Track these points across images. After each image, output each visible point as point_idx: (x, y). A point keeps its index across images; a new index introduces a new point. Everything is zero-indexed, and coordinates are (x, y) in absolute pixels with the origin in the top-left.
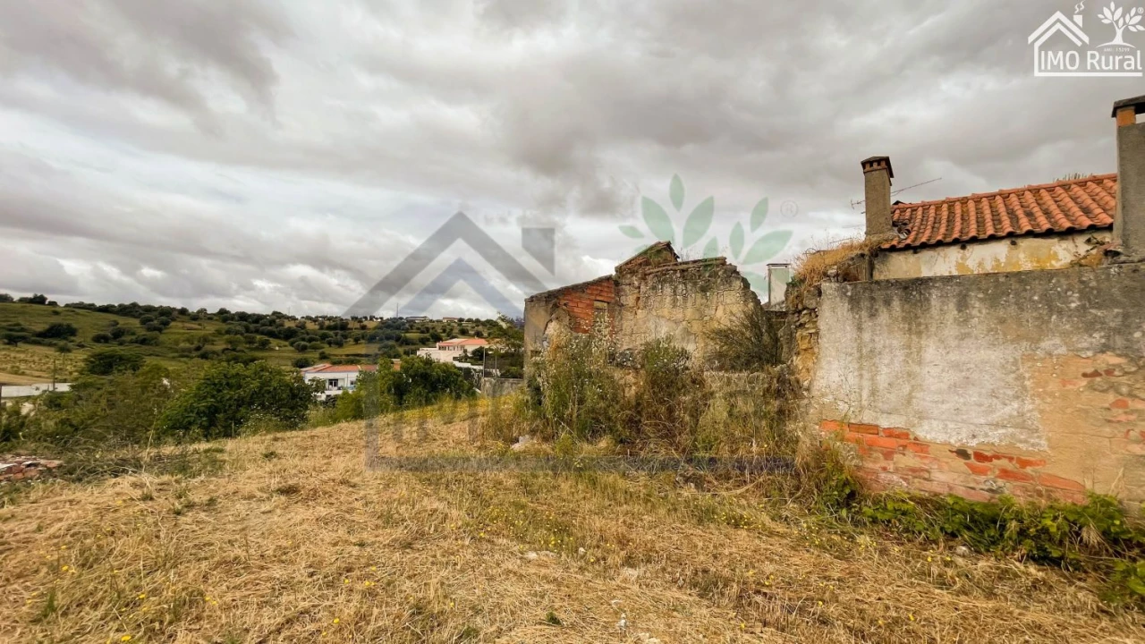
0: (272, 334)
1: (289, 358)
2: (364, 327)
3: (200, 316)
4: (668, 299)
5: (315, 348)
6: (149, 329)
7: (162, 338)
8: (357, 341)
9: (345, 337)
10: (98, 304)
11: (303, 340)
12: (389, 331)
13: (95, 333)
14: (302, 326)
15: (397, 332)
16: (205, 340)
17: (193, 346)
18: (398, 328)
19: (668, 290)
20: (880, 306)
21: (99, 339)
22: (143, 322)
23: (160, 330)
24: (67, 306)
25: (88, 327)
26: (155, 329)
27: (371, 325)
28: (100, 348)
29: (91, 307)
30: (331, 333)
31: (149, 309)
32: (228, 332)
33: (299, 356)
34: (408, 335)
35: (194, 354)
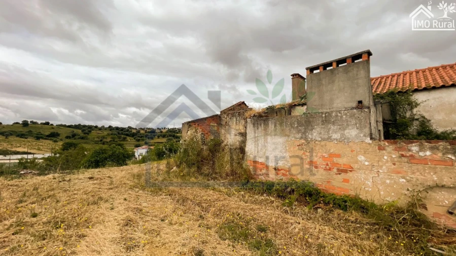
0: (127, 135)
1: (134, 144)
2: (161, 132)
3: (102, 129)
4: (235, 123)
5: (143, 140)
6: (85, 134)
7: (89, 137)
8: (158, 137)
9: (155, 136)
10: (67, 125)
11: (139, 137)
12: (170, 133)
13: (66, 135)
14: (139, 132)
15: (173, 133)
16: (104, 137)
17: (99, 140)
18: (174, 132)
19: (235, 119)
20: (259, 126)
21: (67, 137)
22: (83, 131)
23: (88, 134)
24: (57, 125)
25: (64, 133)
26: (86, 133)
27: (164, 131)
28: (68, 141)
29: (65, 126)
30: (149, 134)
31: (85, 126)
32: (112, 134)
33: (138, 143)
34: (177, 135)
35: (100, 142)
